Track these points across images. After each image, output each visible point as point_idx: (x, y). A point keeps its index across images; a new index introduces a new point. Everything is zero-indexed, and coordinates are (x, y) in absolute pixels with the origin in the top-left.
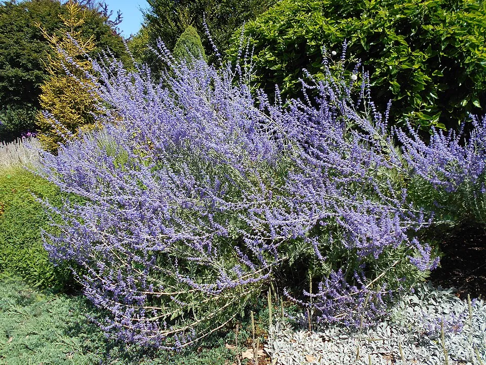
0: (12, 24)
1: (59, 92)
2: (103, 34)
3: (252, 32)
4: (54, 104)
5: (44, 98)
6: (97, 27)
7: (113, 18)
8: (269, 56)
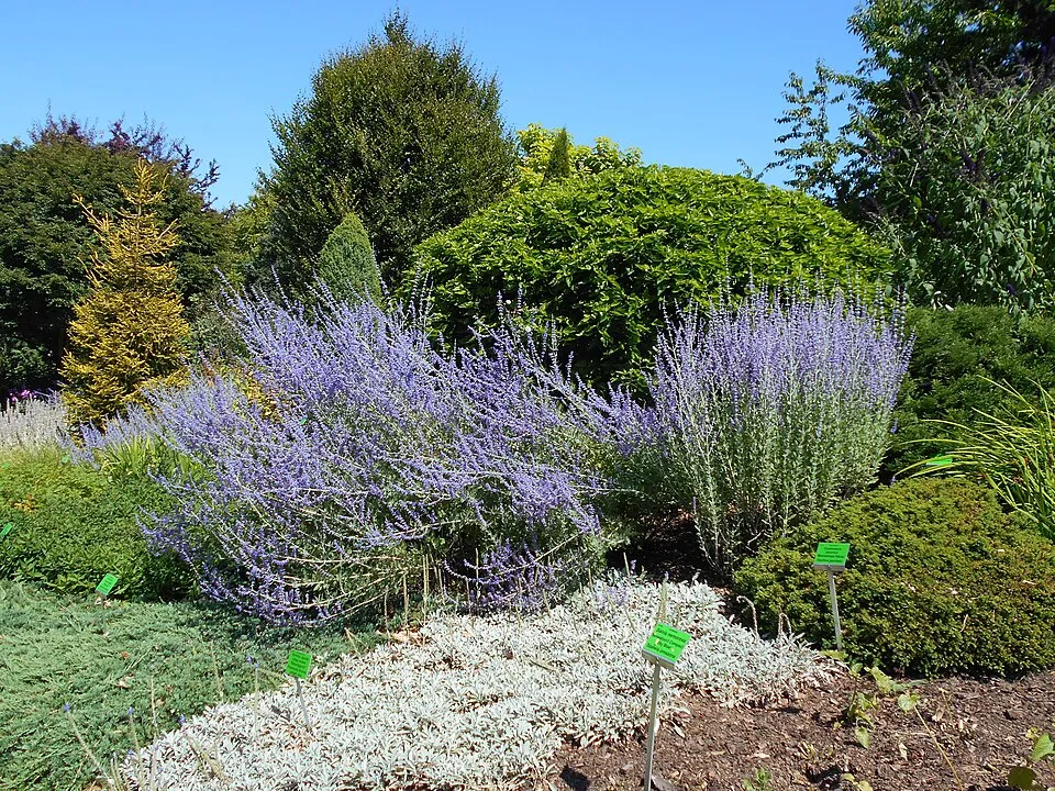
0: (12, 186)
1: (109, 318)
2: (185, 209)
3: (439, 253)
4: (97, 339)
5: (80, 327)
6: (175, 197)
7: (200, 173)
8: (459, 289)
